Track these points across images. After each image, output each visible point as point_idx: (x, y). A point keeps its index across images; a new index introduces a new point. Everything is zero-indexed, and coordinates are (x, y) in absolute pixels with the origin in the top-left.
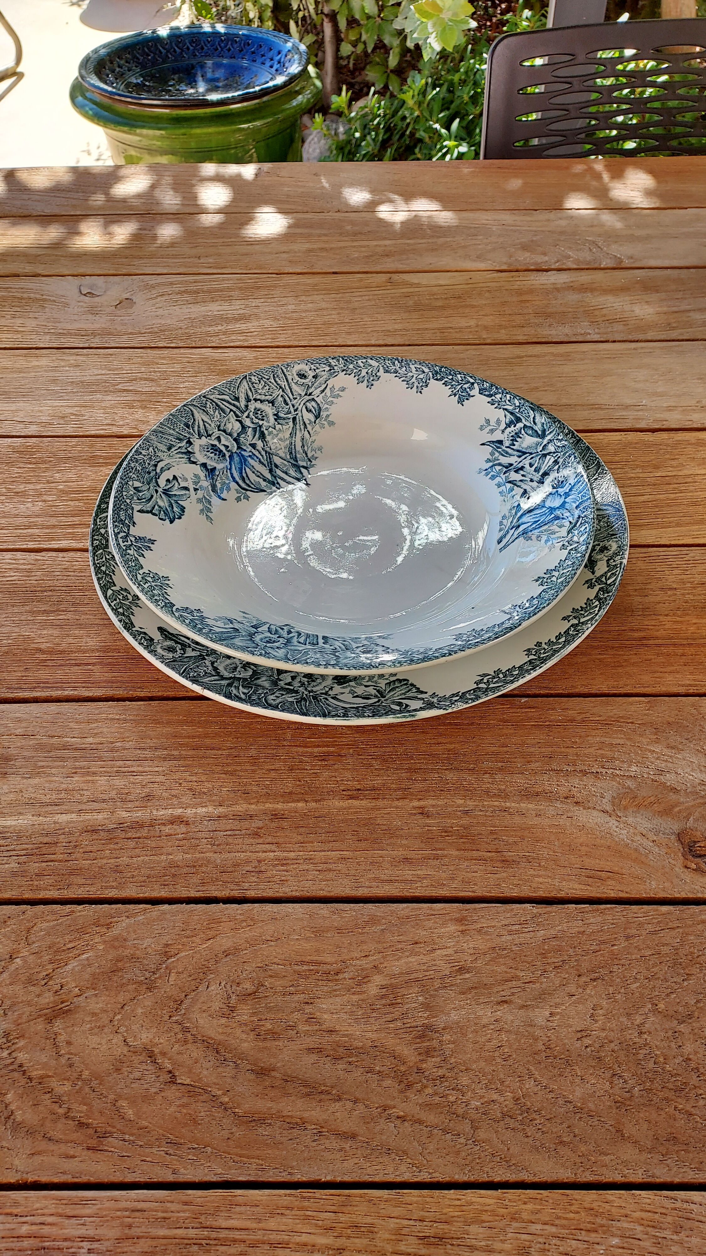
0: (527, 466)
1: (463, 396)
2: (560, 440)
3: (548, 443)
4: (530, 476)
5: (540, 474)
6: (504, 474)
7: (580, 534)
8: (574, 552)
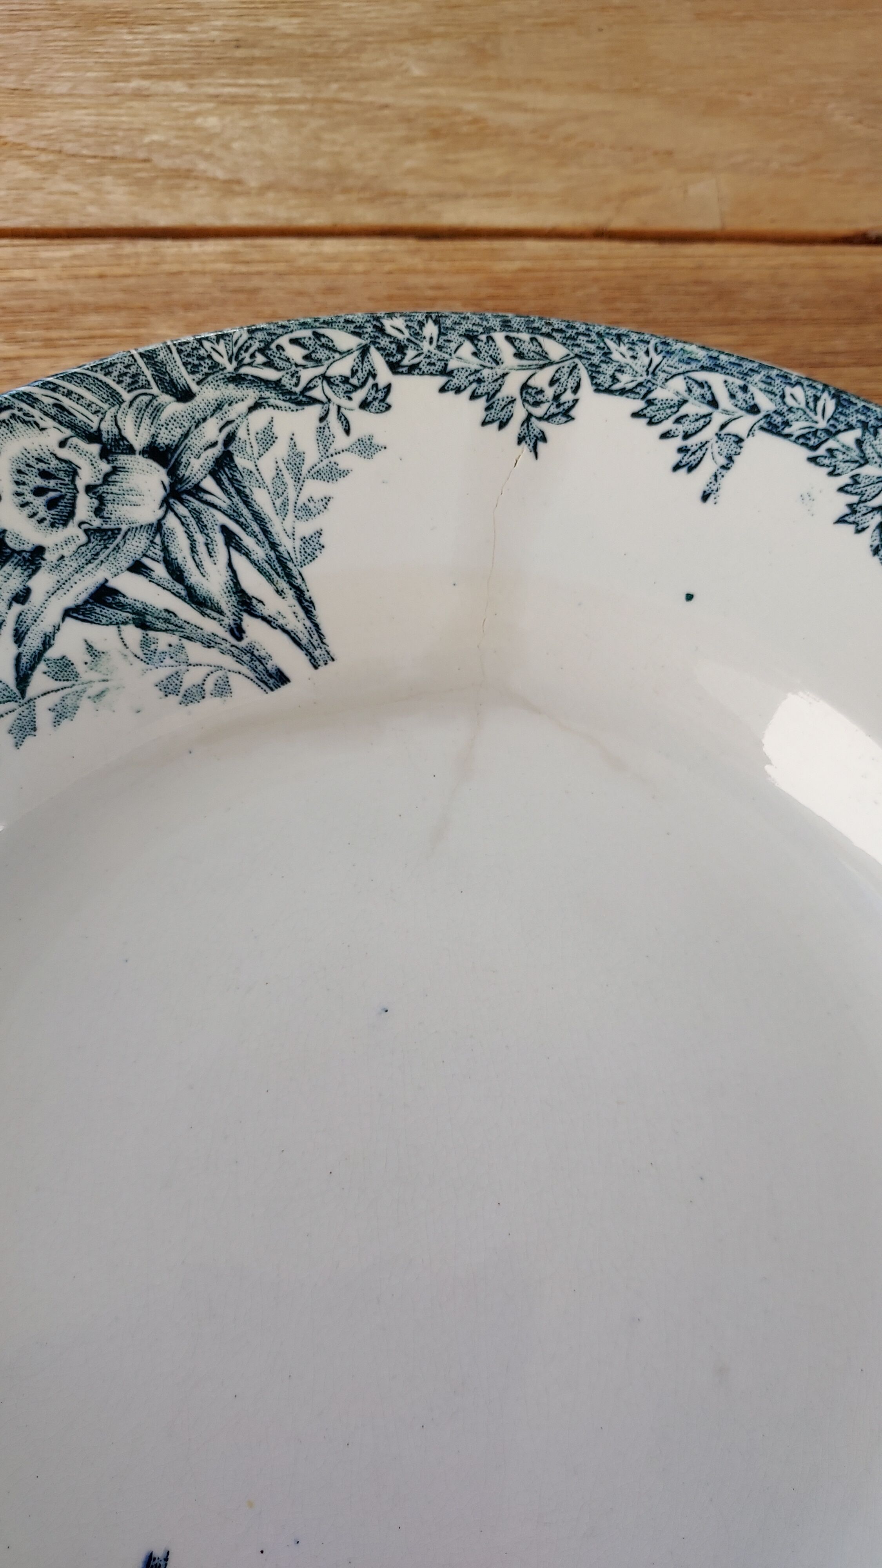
7: (322, 354)
8: (411, 353)
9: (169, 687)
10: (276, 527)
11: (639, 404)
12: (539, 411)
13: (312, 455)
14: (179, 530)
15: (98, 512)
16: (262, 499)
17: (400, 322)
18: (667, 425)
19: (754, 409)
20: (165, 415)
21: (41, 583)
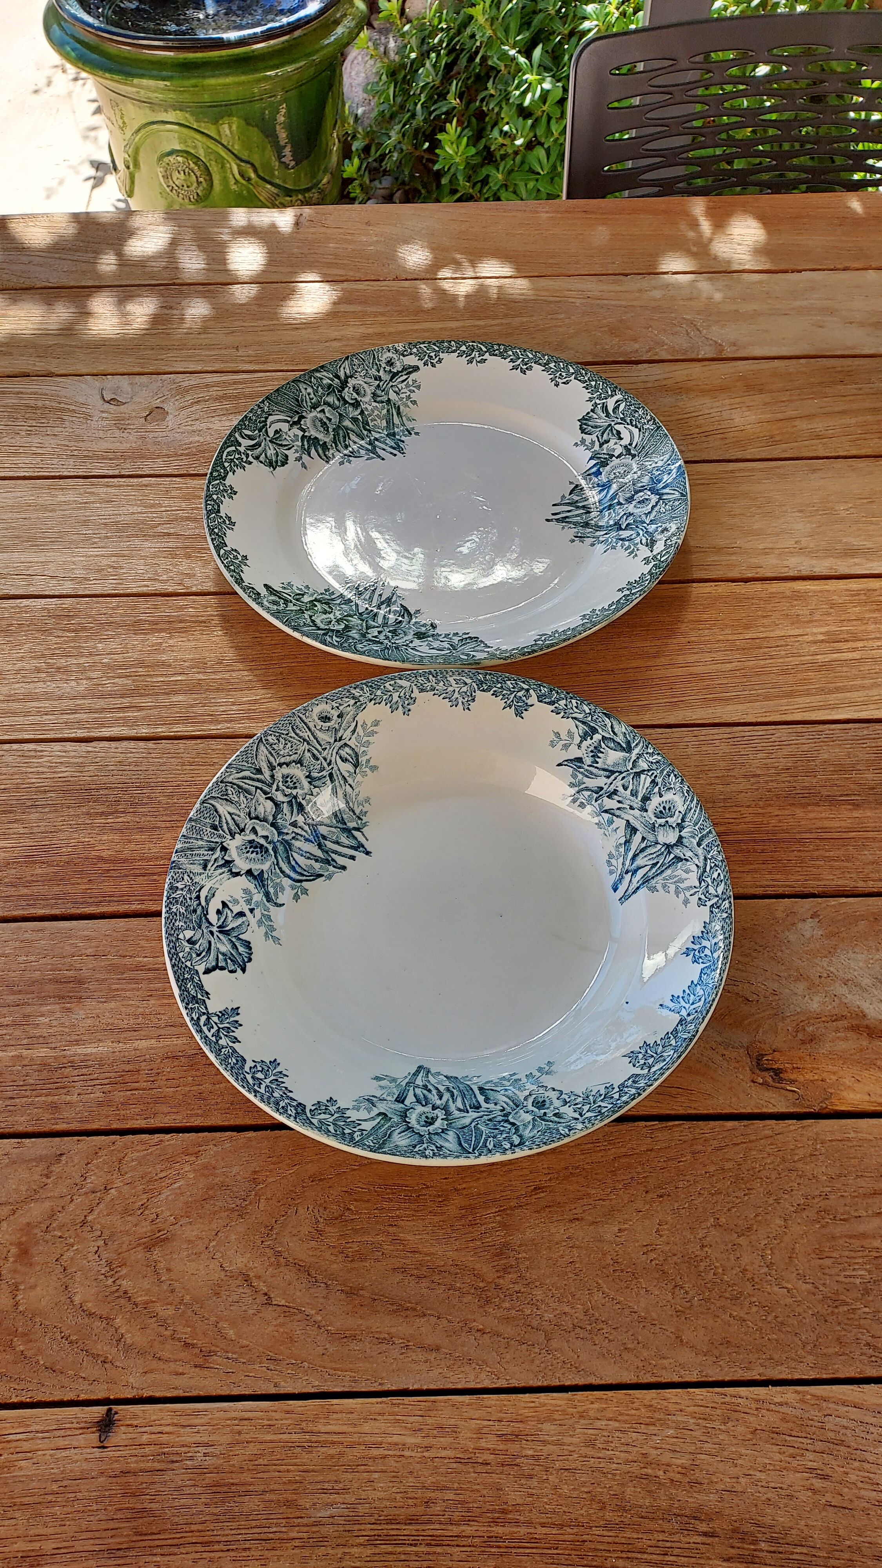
0: (621, 789)
1: (520, 706)
2: (652, 754)
3: (638, 758)
4: (628, 802)
5: (639, 798)
6: (596, 801)
7: (715, 883)
8: (717, 910)
9: (610, 855)
10: (659, 878)
11: (695, 983)
12: (697, 953)
13: (682, 886)
14: (656, 850)
15: (660, 825)
16: (669, 872)
17: (727, 905)
18: (687, 991)
19: (689, 1015)
20: (692, 840)
21: (637, 813)
